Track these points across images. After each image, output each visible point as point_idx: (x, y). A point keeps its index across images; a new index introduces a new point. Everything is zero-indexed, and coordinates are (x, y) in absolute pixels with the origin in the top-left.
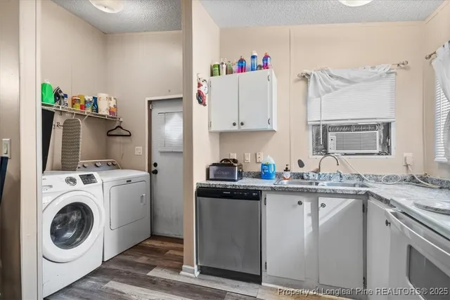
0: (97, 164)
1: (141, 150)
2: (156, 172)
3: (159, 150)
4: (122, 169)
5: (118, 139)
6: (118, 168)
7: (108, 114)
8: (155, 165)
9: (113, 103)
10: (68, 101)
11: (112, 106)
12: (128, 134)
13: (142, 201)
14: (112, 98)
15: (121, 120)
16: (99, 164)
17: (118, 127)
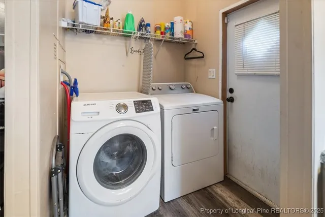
0: (171, 87)
1: (214, 73)
2: (231, 100)
3: (236, 72)
4: (197, 92)
5: (194, 62)
6: (192, 92)
7: (183, 37)
8: (231, 91)
9: (188, 26)
10: (150, 29)
11: (188, 29)
12: (201, 55)
13: (212, 135)
14: (188, 21)
15: (196, 42)
16: (172, 87)
17: (194, 49)
